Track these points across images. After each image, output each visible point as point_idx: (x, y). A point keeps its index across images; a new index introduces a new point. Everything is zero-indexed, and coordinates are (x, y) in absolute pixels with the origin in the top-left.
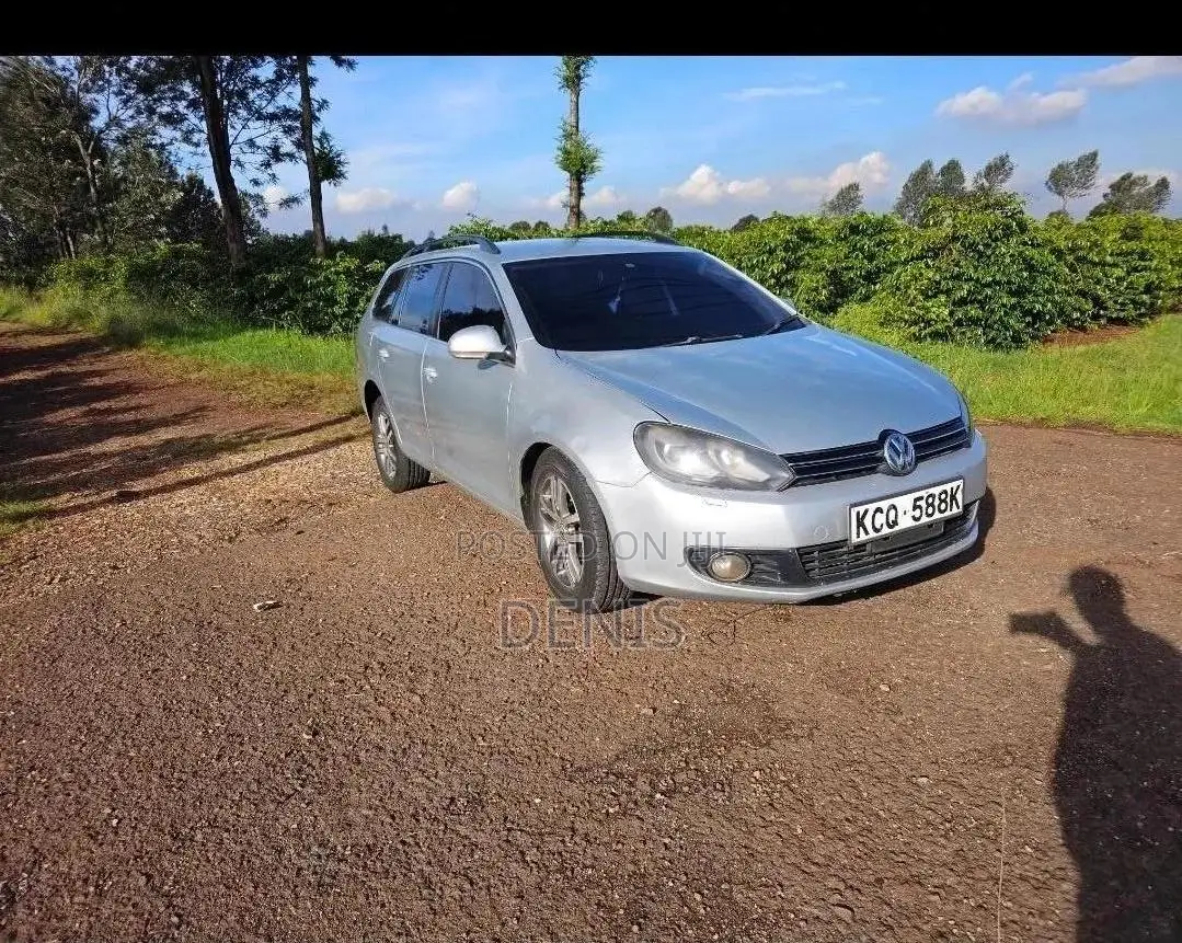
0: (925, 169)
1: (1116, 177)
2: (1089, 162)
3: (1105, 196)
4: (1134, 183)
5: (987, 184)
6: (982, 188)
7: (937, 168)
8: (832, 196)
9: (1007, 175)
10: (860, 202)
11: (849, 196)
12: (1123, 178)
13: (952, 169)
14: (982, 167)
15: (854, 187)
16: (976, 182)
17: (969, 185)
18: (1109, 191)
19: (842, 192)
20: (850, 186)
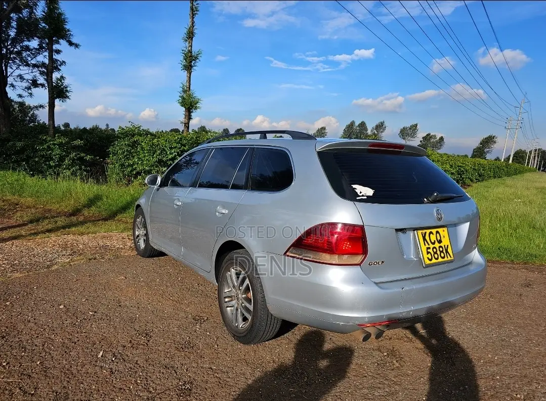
0: (352, 123)
1: (425, 135)
2: (414, 128)
3: (421, 141)
4: (431, 137)
5: (376, 133)
6: (374, 134)
7: (357, 124)
9: (384, 129)
11: (321, 132)
12: (427, 135)
13: (363, 125)
14: (374, 125)
15: (323, 128)
16: (372, 131)
17: (369, 132)
18: (422, 140)
19: (318, 130)
20: (322, 128)
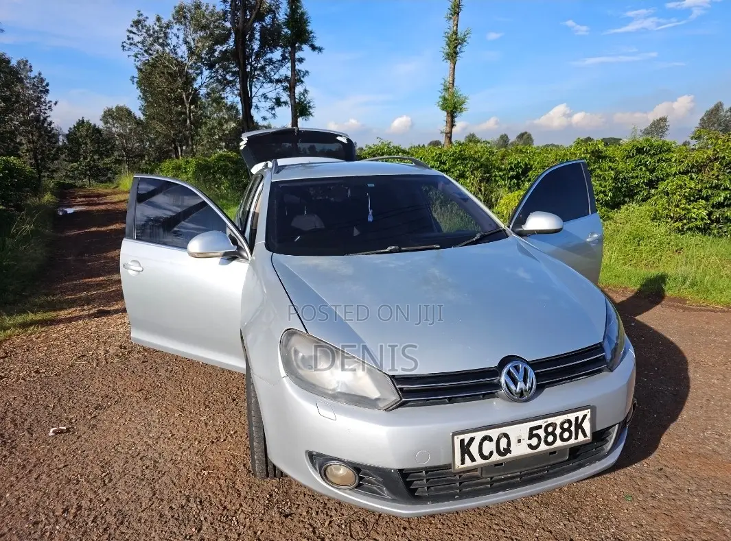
0: (718, 107)
7: (727, 107)
8: (647, 125)
10: (667, 129)
11: (659, 126)
15: (664, 120)
19: (654, 123)
20: (660, 119)
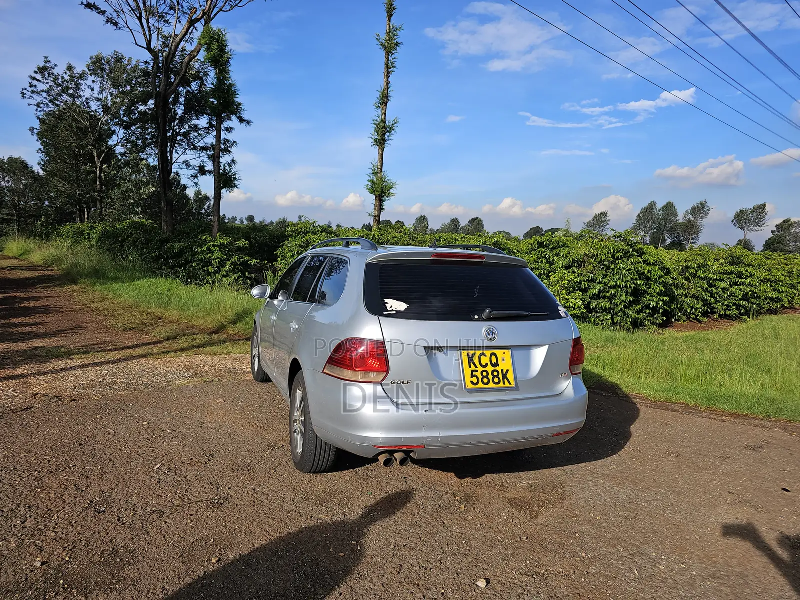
0: (652, 206)
1: (779, 221)
2: (760, 210)
3: (773, 232)
4: (791, 225)
5: (692, 219)
6: (690, 221)
7: (659, 206)
8: (589, 219)
9: (706, 214)
10: (608, 224)
11: (601, 220)
12: (784, 222)
13: (669, 208)
14: (689, 207)
15: (604, 214)
16: (685, 217)
17: (681, 219)
18: (775, 229)
19: (596, 217)
20: (602, 214)
